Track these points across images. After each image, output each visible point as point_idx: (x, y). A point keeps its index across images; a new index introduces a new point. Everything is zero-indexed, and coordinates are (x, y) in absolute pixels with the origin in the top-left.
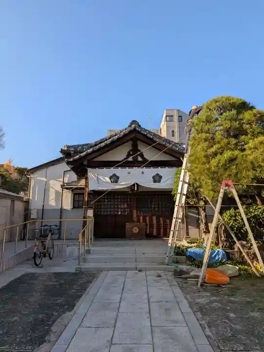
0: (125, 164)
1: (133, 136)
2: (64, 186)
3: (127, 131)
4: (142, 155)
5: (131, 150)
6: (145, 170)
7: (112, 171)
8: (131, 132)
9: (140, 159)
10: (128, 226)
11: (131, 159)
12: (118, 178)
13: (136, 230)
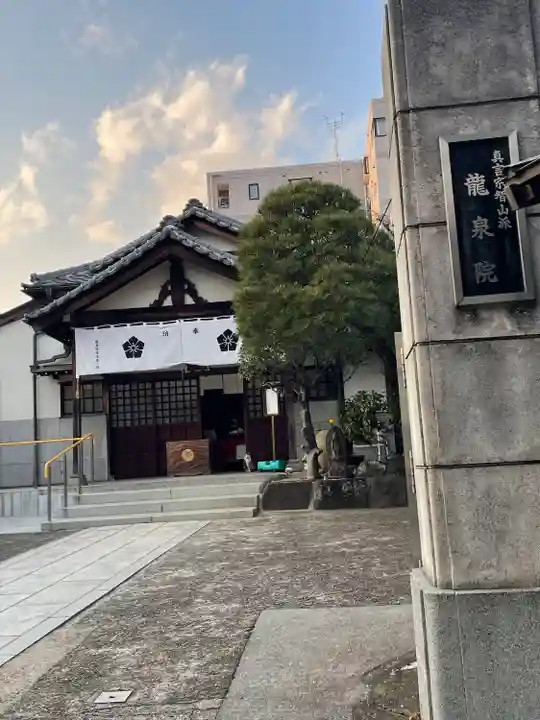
0: (155, 314)
1: (165, 252)
2: (39, 367)
3: (149, 244)
4: (193, 293)
5: (168, 283)
6: (199, 323)
7: (129, 331)
8: (160, 244)
9: (189, 300)
10: (171, 447)
11: (168, 302)
12: (141, 345)
13: (188, 456)
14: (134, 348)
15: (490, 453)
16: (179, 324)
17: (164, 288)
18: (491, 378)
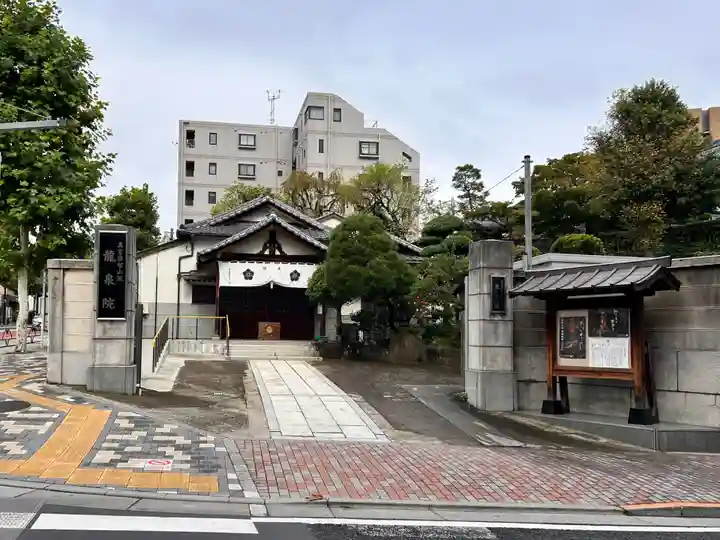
0: (260, 258)
2: (181, 275)
4: (280, 250)
5: (268, 241)
6: (281, 265)
7: (247, 265)
9: (277, 253)
10: (262, 325)
11: (267, 252)
12: (252, 273)
13: (270, 330)
14: (248, 275)
15: (493, 344)
16: (272, 264)
17: (265, 245)
18: (496, 329)
